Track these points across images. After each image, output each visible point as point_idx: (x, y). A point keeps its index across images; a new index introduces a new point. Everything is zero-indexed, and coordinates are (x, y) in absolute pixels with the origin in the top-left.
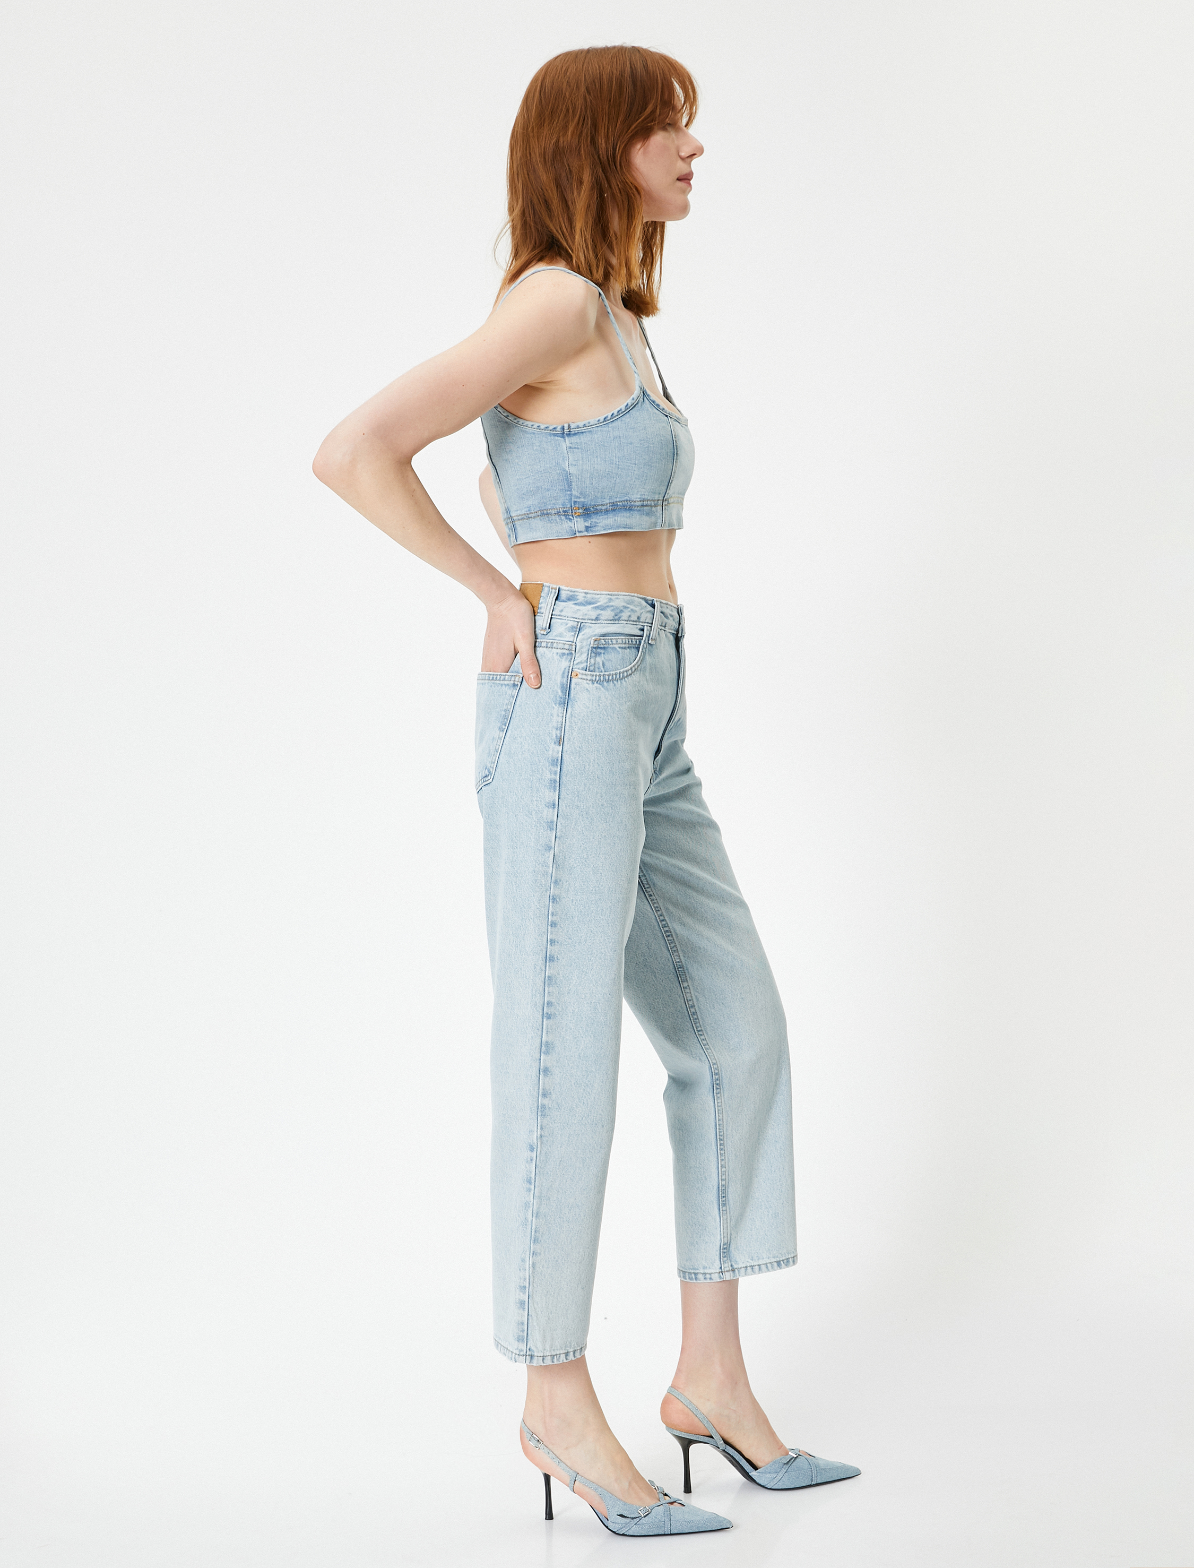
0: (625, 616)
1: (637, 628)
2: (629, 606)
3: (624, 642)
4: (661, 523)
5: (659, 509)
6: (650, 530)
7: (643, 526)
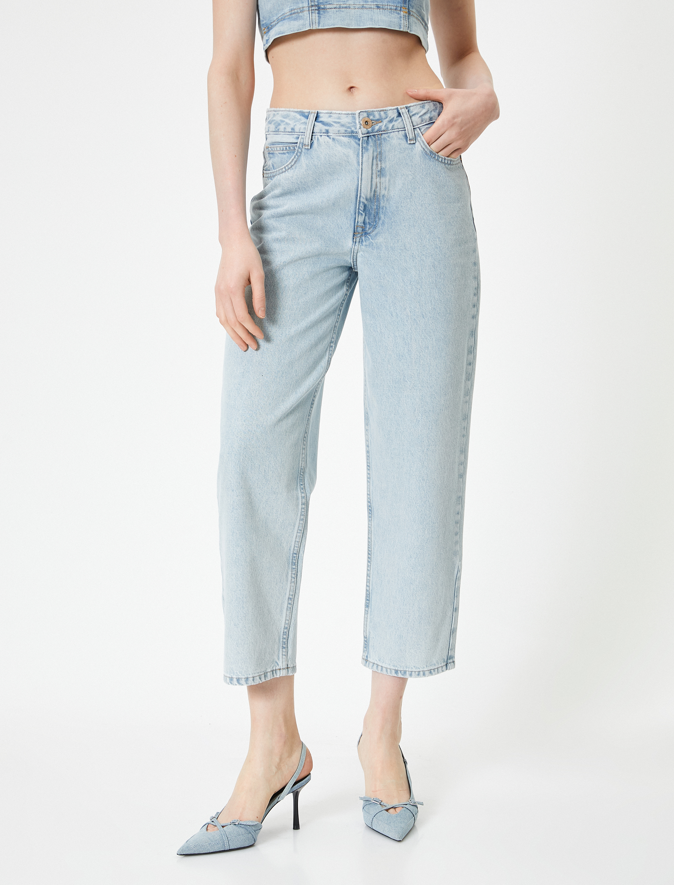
0: (281, 128)
1: (293, 137)
2: (285, 120)
3: (281, 149)
4: (309, 24)
5: (306, 13)
6: (298, 31)
7: (292, 29)
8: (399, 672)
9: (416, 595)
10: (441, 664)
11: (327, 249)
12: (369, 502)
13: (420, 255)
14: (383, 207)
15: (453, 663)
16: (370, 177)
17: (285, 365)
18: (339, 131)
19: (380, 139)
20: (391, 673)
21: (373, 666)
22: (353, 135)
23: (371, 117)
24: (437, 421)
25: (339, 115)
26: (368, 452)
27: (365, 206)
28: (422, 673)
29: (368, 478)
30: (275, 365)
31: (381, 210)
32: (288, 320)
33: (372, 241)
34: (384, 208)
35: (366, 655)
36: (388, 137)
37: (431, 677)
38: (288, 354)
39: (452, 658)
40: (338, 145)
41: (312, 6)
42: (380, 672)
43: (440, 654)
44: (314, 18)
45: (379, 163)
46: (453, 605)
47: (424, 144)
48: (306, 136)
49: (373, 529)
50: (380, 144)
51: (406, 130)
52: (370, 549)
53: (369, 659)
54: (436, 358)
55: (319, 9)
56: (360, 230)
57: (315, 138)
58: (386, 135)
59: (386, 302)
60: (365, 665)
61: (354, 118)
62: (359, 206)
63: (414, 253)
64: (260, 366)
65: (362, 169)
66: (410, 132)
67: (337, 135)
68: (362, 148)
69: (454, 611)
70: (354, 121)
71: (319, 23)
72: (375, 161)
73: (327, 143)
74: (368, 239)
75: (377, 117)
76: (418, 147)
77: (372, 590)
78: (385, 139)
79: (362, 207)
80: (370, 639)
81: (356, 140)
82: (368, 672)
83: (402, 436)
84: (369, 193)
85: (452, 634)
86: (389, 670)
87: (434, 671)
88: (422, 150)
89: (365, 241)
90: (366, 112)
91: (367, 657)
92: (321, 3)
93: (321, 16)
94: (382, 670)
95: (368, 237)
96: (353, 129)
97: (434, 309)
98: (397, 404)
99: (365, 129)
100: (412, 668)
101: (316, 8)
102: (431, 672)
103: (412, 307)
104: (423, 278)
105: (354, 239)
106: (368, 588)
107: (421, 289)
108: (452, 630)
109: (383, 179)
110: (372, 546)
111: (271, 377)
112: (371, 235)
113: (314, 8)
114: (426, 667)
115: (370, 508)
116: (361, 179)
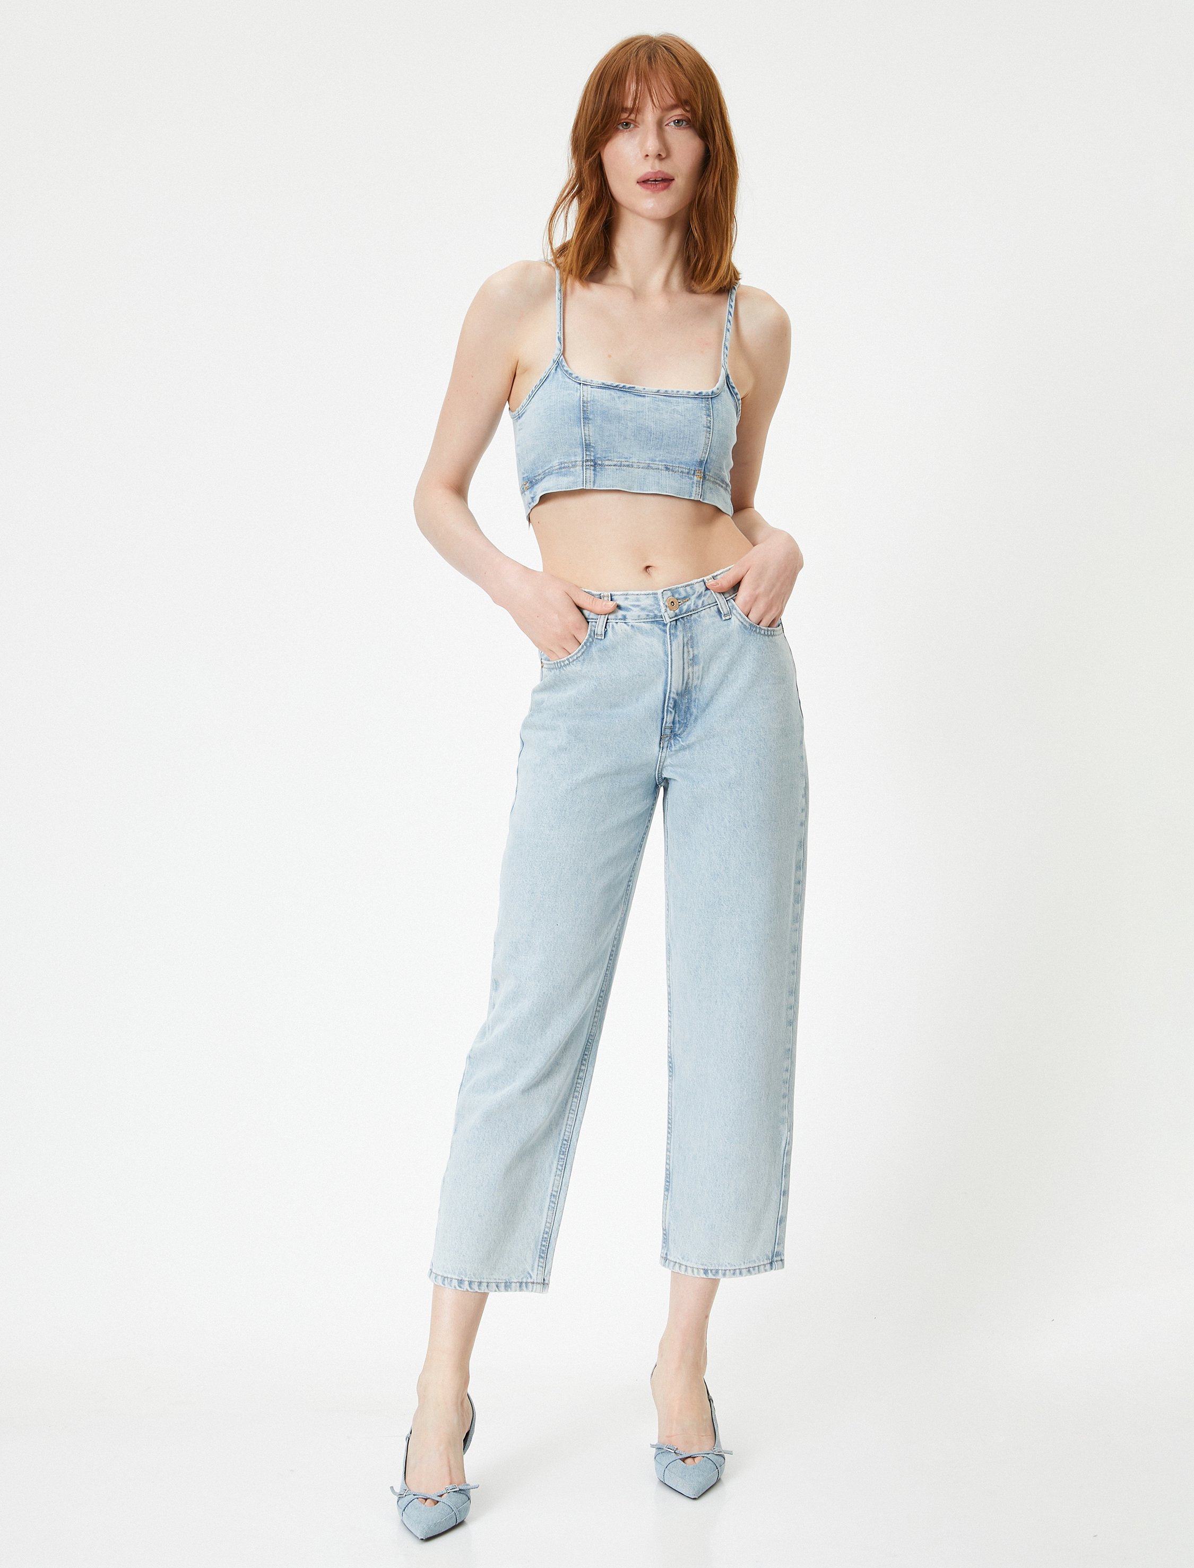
4: (582, 482)
5: (579, 468)
6: (567, 490)
7: (559, 487)
8: (709, 1271)
9: (733, 1173)
10: (763, 1261)
11: (628, 760)
12: (669, 1057)
13: (741, 750)
14: (695, 700)
15: (780, 1262)
16: (682, 668)
17: (584, 910)
18: (639, 616)
19: (689, 621)
20: (698, 1273)
21: (674, 1265)
22: (657, 620)
23: (677, 596)
24: (760, 954)
25: (638, 596)
26: (669, 994)
27: (675, 702)
28: (738, 1271)
29: (669, 1027)
30: (571, 911)
31: (693, 704)
32: (584, 853)
33: (682, 743)
34: (697, 700)
35: (665, 1252)
36: (699, 616)
37: (749, 1277)
38: (586, 896)
39: (780, 1255)
40: (638, 633)
41: (587, 461)
42: (683, 1273)
43: (762, 1248)
44: (588, 475)
45: (691, 649)
46: (780, 1187)
47: (742, 617)
48: (599, 624)
49: (673, 1092)
50: (690, 627)
51: (719, 604)
52: (670, 1117)
53: (668, 1257)
54: (759, 876)
55: (595, 465)
56: (668, 731)
57: (609, 625)
58: (697, 615)
59: (702, 815)
60: (664, 1265)
61: (656, 599)
62: (668, 703)
63: (734, 748)
64: (554, 912)
65: (671, 659)
66: (723, 606)
67: (636, 621)
68: (670, 634)
69: (782, 1194)
70: (656, 602)
71: (594, 482)
72: (685, 648)
73: (624, 631)
74: (677, 742)
75: (683, 594)
76: (735, 621)
77: (672, 1170)
78: (695, 620)
79: (671, 703)
80: (670, 1231)
81: (660, 626)
82: (667, 1273)
83: (715, 972)
84: (680, 687)
85: (780, 1224)
86: (695, 1270)
87: (754, 1270)
88: (740, 624)
89: (675, 745)
90: (669, 590)
91: (666, 1254)
92: (598, 458)
93: (598, 474)
94: (686, 1270)
95: (678, 740)
96: (656, 612)
97: (758, 815)
98: (709, 932)
99: (672, 612)
100: (726, 1266)
101: (592, 464)
102: (749, 1271)
103: (732, 816)
104: (746, 778)
105: (660, 743)
106: (668, 1167)
107: (743, 792)
108: (779, 1219)
109: (696, 668)
110: (673, 1113)
111: (568, 927)
112: (682, 736)
113: (589, 463)
114: (743, 1264)
115: (671, 1065)
116: (671, 672)
